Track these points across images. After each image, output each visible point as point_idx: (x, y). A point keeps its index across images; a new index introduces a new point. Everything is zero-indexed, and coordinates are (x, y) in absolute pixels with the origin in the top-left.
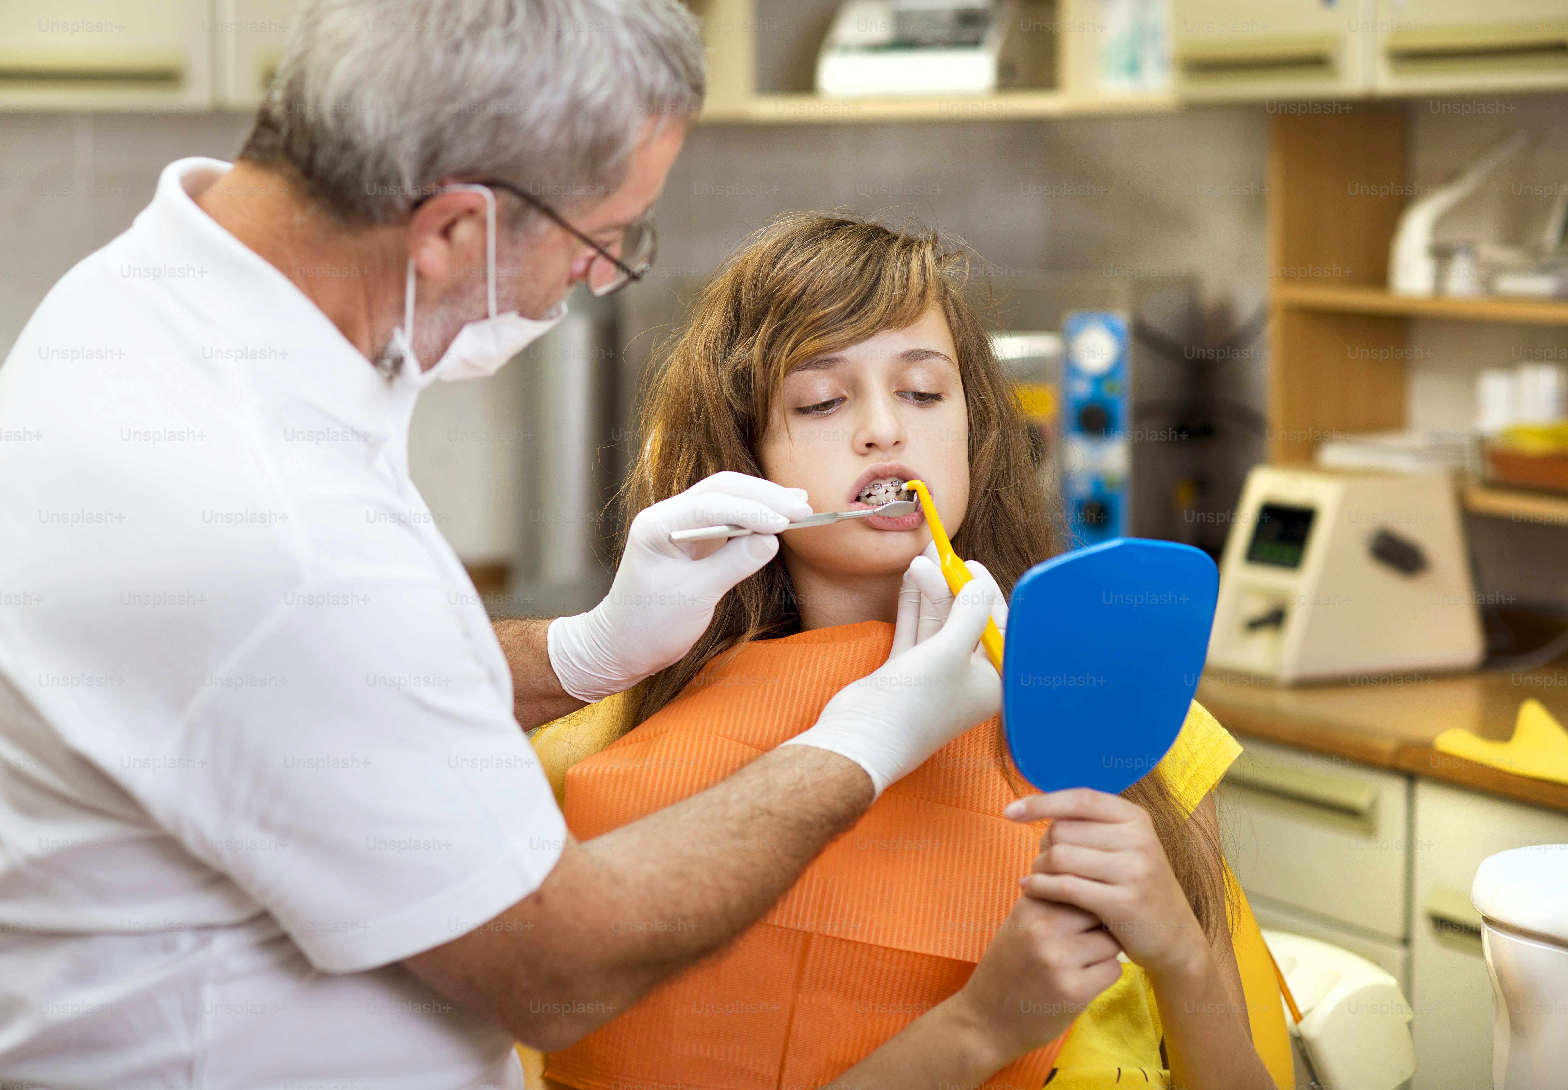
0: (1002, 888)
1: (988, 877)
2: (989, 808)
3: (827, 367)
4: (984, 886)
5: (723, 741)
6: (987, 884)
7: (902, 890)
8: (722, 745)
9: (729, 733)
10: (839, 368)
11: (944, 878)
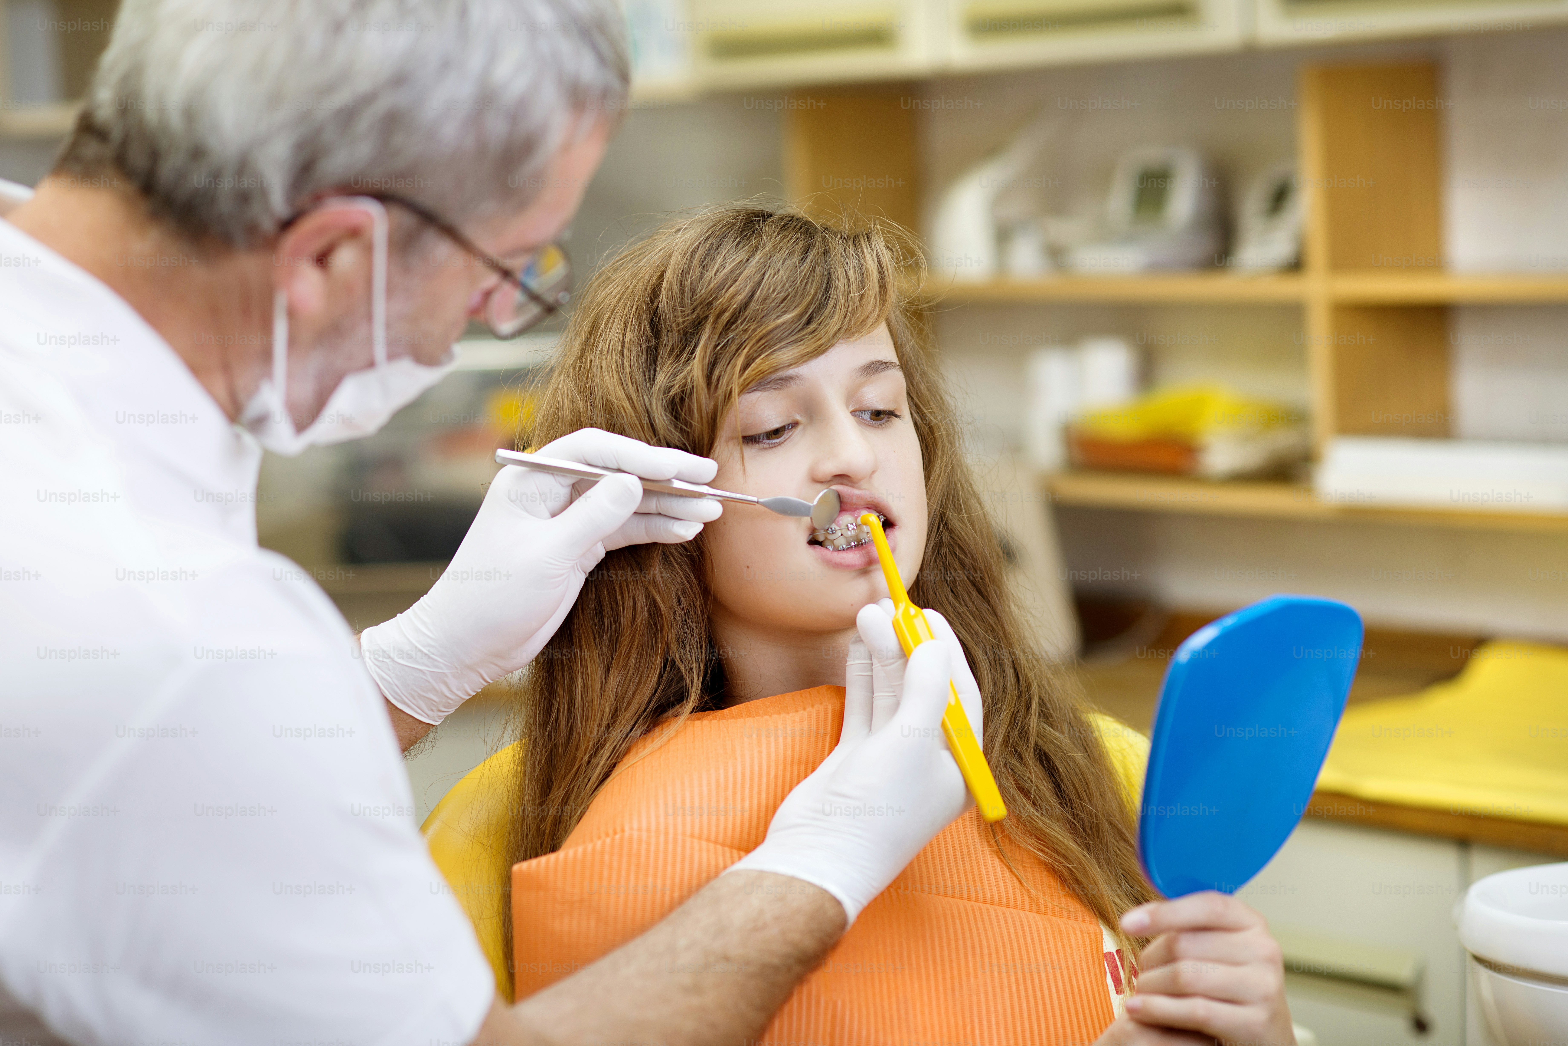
0: (1026, 990)
1: (1009, 978)
2: (988, 896)
3: (781, 387)
4: (1006, 990)
5: (692, 843)
6: (1010, 987)
7: (918, 1004)
8: (692, 848)
9: (697, 832)
10: (794, 387)
11: (961, 985)
